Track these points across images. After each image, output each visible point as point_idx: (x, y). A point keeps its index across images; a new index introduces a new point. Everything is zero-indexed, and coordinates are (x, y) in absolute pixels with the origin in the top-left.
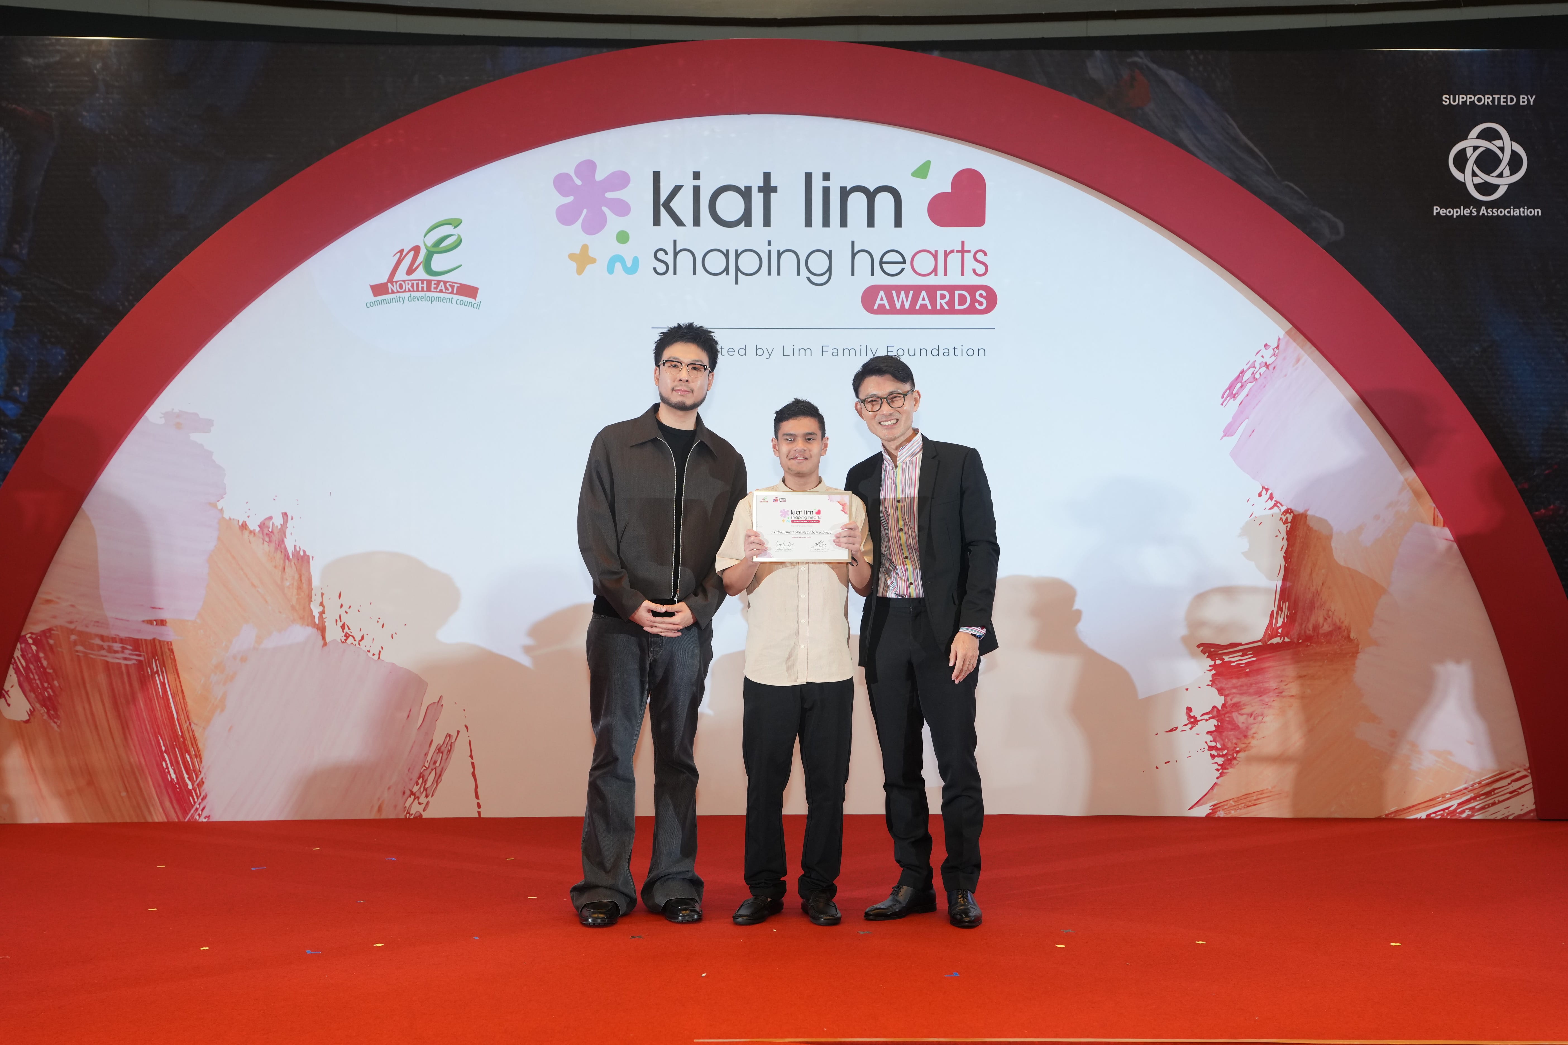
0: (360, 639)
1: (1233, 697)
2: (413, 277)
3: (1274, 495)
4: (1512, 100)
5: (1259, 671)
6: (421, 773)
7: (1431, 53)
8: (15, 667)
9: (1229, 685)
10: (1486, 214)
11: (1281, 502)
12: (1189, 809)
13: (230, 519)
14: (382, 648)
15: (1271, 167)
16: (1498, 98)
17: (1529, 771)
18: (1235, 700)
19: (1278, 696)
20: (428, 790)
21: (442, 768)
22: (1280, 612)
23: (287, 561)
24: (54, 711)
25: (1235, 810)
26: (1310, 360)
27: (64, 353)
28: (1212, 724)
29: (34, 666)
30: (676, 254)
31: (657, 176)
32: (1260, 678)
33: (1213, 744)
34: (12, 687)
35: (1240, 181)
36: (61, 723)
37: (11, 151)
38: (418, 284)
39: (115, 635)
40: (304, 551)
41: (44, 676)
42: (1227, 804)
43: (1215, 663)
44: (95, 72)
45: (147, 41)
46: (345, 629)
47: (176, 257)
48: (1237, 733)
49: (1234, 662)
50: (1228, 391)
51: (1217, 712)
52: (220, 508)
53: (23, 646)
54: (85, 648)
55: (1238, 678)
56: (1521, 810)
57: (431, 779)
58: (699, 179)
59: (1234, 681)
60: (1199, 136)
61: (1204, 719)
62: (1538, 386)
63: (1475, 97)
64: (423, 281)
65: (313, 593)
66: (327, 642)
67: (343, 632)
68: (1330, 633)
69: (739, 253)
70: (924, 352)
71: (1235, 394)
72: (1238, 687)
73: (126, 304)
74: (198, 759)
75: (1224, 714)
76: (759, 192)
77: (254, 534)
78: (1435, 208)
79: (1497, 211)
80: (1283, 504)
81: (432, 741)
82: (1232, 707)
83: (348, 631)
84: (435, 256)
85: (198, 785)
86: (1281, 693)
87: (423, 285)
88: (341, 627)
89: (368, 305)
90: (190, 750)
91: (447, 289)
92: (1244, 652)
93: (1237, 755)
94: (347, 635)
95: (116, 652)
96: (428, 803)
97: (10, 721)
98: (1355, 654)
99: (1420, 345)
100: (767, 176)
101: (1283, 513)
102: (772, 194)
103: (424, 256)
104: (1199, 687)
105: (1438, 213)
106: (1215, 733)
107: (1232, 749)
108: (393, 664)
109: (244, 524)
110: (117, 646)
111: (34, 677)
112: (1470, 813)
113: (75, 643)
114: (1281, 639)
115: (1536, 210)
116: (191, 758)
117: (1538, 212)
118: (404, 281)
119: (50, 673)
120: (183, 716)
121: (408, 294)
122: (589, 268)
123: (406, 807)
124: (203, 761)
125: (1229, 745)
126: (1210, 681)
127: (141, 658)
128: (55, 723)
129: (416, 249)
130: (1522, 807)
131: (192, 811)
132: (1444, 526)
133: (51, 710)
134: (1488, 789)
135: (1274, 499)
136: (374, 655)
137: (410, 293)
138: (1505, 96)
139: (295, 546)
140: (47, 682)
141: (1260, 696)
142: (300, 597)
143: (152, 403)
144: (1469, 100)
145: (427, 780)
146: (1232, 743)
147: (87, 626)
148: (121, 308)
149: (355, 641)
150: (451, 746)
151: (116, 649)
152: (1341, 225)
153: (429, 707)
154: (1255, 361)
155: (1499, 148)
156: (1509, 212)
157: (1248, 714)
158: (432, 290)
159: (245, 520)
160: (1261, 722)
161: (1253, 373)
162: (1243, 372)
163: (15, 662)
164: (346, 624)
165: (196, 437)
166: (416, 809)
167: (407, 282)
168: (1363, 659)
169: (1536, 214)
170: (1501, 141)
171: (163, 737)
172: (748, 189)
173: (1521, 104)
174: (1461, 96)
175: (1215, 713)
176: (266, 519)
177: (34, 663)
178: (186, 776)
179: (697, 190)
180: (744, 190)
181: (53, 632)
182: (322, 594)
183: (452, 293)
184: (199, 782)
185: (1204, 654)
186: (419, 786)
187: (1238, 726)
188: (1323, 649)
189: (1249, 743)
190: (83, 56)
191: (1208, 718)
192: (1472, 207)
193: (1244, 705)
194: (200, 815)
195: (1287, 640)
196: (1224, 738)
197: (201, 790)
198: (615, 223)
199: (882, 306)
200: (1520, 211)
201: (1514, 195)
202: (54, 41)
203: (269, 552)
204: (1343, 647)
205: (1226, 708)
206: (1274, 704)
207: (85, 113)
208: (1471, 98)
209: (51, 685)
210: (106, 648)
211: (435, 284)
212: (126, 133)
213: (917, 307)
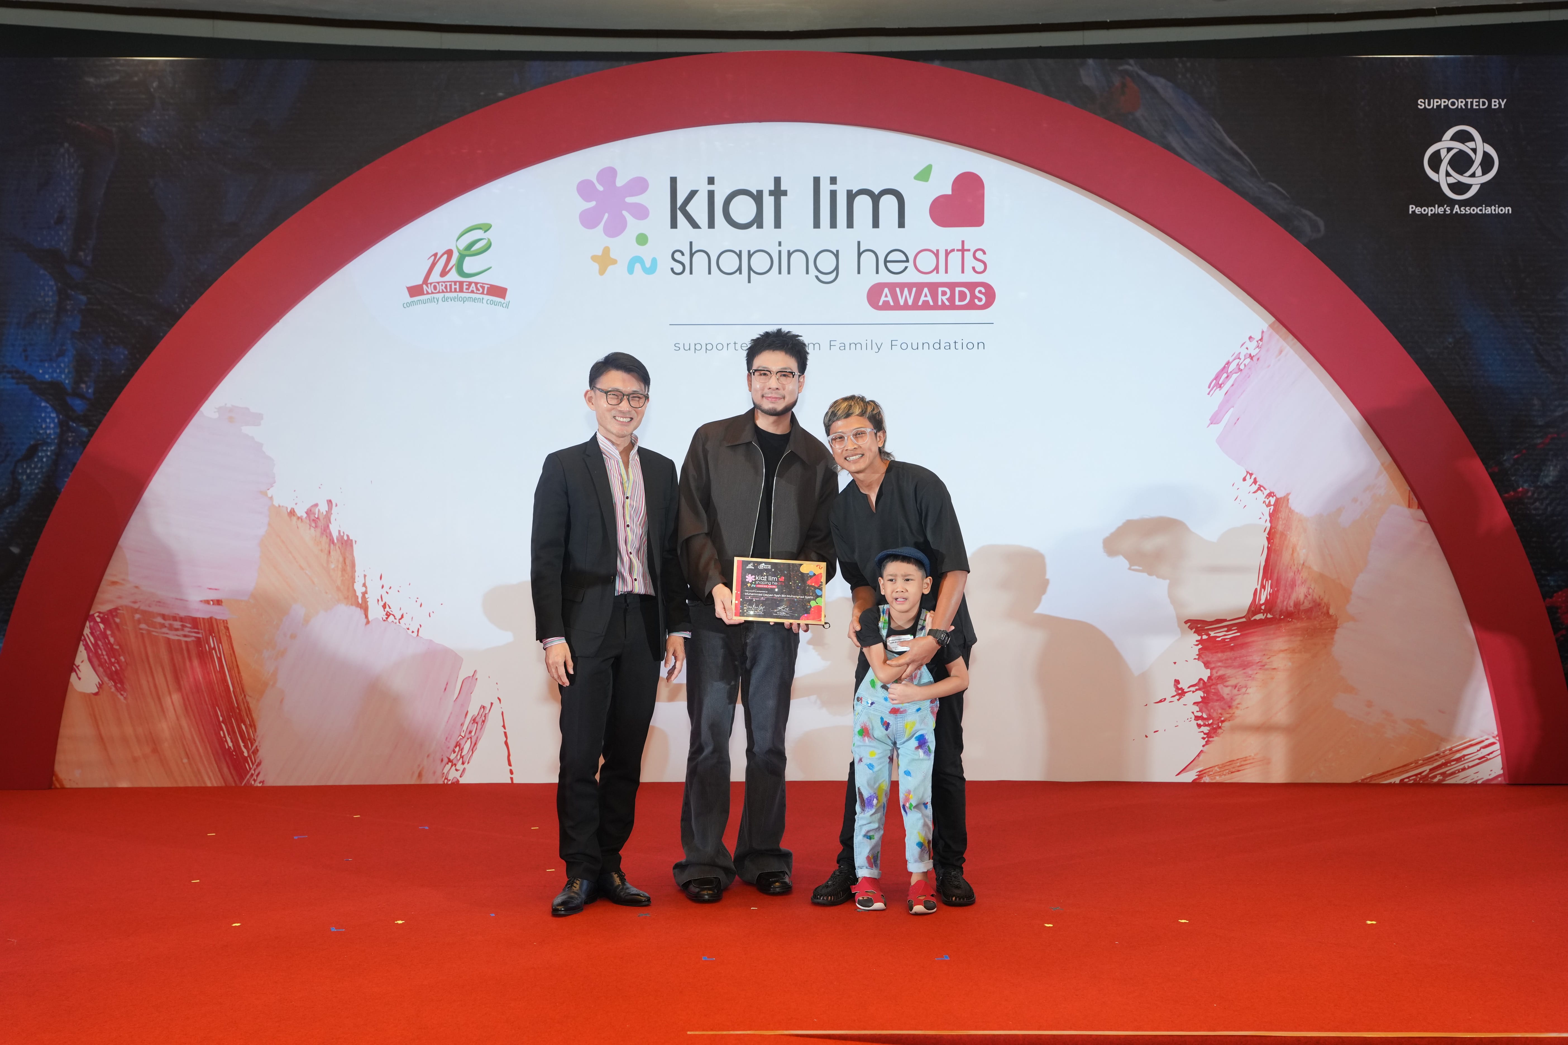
0: (400, 617)
1: (1219, 670)
2: (447, 278)
3: (1257, 480)
4: (1484, 104)
5: (1243, 645)
6: (458, 742)
7: (1407, 60)
8: (85, 643)
9: (1214, 659)
10: (1459, 212)
11: (1264, 486)
12: (1176, 775)
13: (279, 506)
14: (421, 626)
15: (1255, 168)
16: (1471, 102)
17: (1497, 738)
18: (1221, 673)
19: (1260, 668)
20: (465, 757)
21: (477, 738)
22: (1263, 590)
23: (332, 545)
24: (121, 684)
25: (1220, 776)
26: (1292, 352)
27: (126, 352)
28: (1198, 696)
29: (102, 642)
30: (692, 255)
31: (673, 181)
32: (1244, 652)
33: (1199, 714)
34: (82, 662)
35: (1225, 182)
36: (127, 695)
37: (76, 165)
38: (451, 286)
39: (176, 614)
40: (348, 536)
41: (111, 652)
42: (1212, 770)
43: (1202, 638)
44: (152, 90)
45: (198, 60)
46: (386, 608)
47: (228, 261)
48: (1222, 703)
49: (1219, 637)
50: (1215, 381)
51: (1203, 684)
52: (270, 495)
53: (92, 624)
54: (148, 626)
55: (1223, 652)
56: (1490, 775)
57: (467, 747)
58: (713, 184)
59: (1220, 655)
60: (1186, 139)
61: (1191, 691)
62: (1508, 375)
63: (1448, 101)
64: (455, 283)
65: (357, 574)
66: (370, 619)
67: (384, 611)
68: (1310, 610)
69: (751, 253)
70: (926, 346)
71: (1221, 384)
72: (1223, 660)
73: (183, 306)
74: (253, 729)
75: (1211, 686)
76: (770, 195)
77: (302, 520)
78: (1411, 206)
79: (1470, 209)
80: (1266, 488)
81: (467, 712)
82: (1218, 679)
83: (389, 610)
84: (467, 259)
85: (253, 752)
86: (1264, 666)
87: (455, 287)
88: (383, 606)
89: (405, 306)
90: (245, 721)
91: (478, 289)
92: (1229, 628)
93: (1222, 724)
94: (389, 614)
95: (177, 630)
96: (464, 769)
97: (81, 693)
98: (1334, 629)
99: (1396, 337)
100: (777, 181)
101: (1266, 496)
102: (782, 198)
103: (457, 259)
104: (1187, 661)
105: (1414, 212)
106: (1201, 704)
107: (1217, 718)
108: (431, 641)
109: (292, 511)
110: (177, 624)
111: (102, 653)
112: (1441, 778)
113: (139, 622)
114: (1264, 615)
115: (1507, 208)
116: (246, 727)
117: (1508, 210)
118: (438, 283)
119: (116, 649)
120: (238, 689)
121: (441, 295)
122: (611, 268)
123: (444, 773)
124: (257, 731)
125: (1215, 715)
126: (1197, 655)
127: (200, 636)
128: (122, 695)
129: (449, 253)
130: (1490, 773)
131: (248, 777)
132: (1418, 508)
133: (118, 683)
134: (1458, 755)
135: (1258, 483)
136: (413, 632)
137: (444, 294)
138: (1478, 100)
139: (339, 531)
140: (114, 657)
141: (1244, 669)
142: (344, 578)
143: (207, 399)
144: (1443, 104)
145: (463, 748)
146: (1217, 713)
147: (150, 606)
148: (178, 310)
149: (395, 619)
150: (485, 716)
151: (176, 627)
152: (1321, 224)
153: (464, 681)
154: (1240, 353)
155: (1472, 149)
156: (1481, 210)
157: (1232, 686)
158: (465, 290)
159: (293, 507)
160: (1244, 694)
161: (1238, 364)
162: (1228, 363)
163: (85, 639)
164: (387, 603)
165: (247, 430)
166: (453, 775)
167: (440, 284)
168: (1341, 634)
169: (1507, 212)
170: (1474, 142)
171: (220, 708)
172: (760, 193)
173: (1493, 107)
174: (1435, 100)
175: (1201, 685)
176: (312, 506)
177: (103, 640)
178: (242, 744)
179: (711, 195)
180: (755, 193)
181: (119, 611)
182: (365, 576)
183: (483, 293)
184: (254, 750)
185: (1191, 629)
186: (456, 754)
187: (1223, 698)
188: (1304, 624)
189: (1234, 713)
190: (141, 75)
191: (1195, 690)
192: (1445, 206)
193: (1229, 677)
194: (255, 780)
195: (1269, 616)
196: (1209, 708)
197: (256, 758)
198: (634, 226)
199: (886, 303)
200: (1491, 210)
201: (1486, 194)
202: (114, 61)
203: (315, 536)
204: (1322, 623)
205: (1212, 680)
206: (1257, 676)
207: (143, 129)
208: (1445, 102)
209: (118, 660)
210: (167, 625)
211: (467, 285)
212: (181, 147)
213: (920, 303)
